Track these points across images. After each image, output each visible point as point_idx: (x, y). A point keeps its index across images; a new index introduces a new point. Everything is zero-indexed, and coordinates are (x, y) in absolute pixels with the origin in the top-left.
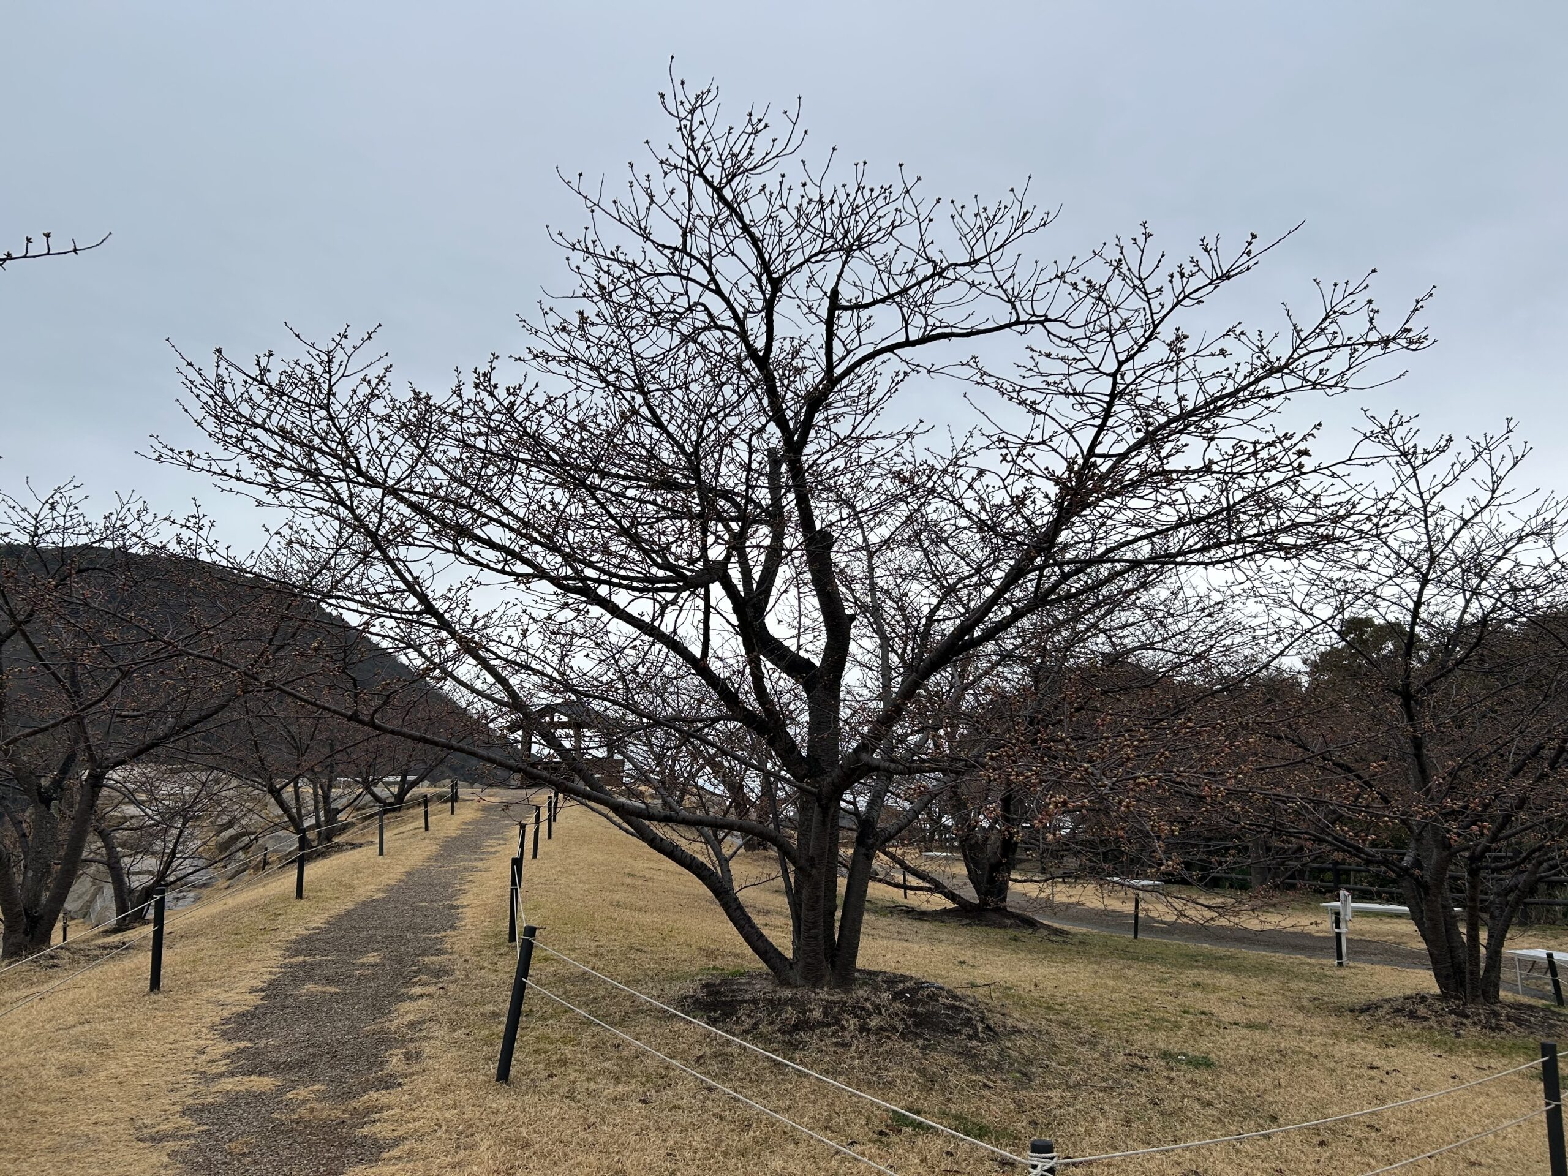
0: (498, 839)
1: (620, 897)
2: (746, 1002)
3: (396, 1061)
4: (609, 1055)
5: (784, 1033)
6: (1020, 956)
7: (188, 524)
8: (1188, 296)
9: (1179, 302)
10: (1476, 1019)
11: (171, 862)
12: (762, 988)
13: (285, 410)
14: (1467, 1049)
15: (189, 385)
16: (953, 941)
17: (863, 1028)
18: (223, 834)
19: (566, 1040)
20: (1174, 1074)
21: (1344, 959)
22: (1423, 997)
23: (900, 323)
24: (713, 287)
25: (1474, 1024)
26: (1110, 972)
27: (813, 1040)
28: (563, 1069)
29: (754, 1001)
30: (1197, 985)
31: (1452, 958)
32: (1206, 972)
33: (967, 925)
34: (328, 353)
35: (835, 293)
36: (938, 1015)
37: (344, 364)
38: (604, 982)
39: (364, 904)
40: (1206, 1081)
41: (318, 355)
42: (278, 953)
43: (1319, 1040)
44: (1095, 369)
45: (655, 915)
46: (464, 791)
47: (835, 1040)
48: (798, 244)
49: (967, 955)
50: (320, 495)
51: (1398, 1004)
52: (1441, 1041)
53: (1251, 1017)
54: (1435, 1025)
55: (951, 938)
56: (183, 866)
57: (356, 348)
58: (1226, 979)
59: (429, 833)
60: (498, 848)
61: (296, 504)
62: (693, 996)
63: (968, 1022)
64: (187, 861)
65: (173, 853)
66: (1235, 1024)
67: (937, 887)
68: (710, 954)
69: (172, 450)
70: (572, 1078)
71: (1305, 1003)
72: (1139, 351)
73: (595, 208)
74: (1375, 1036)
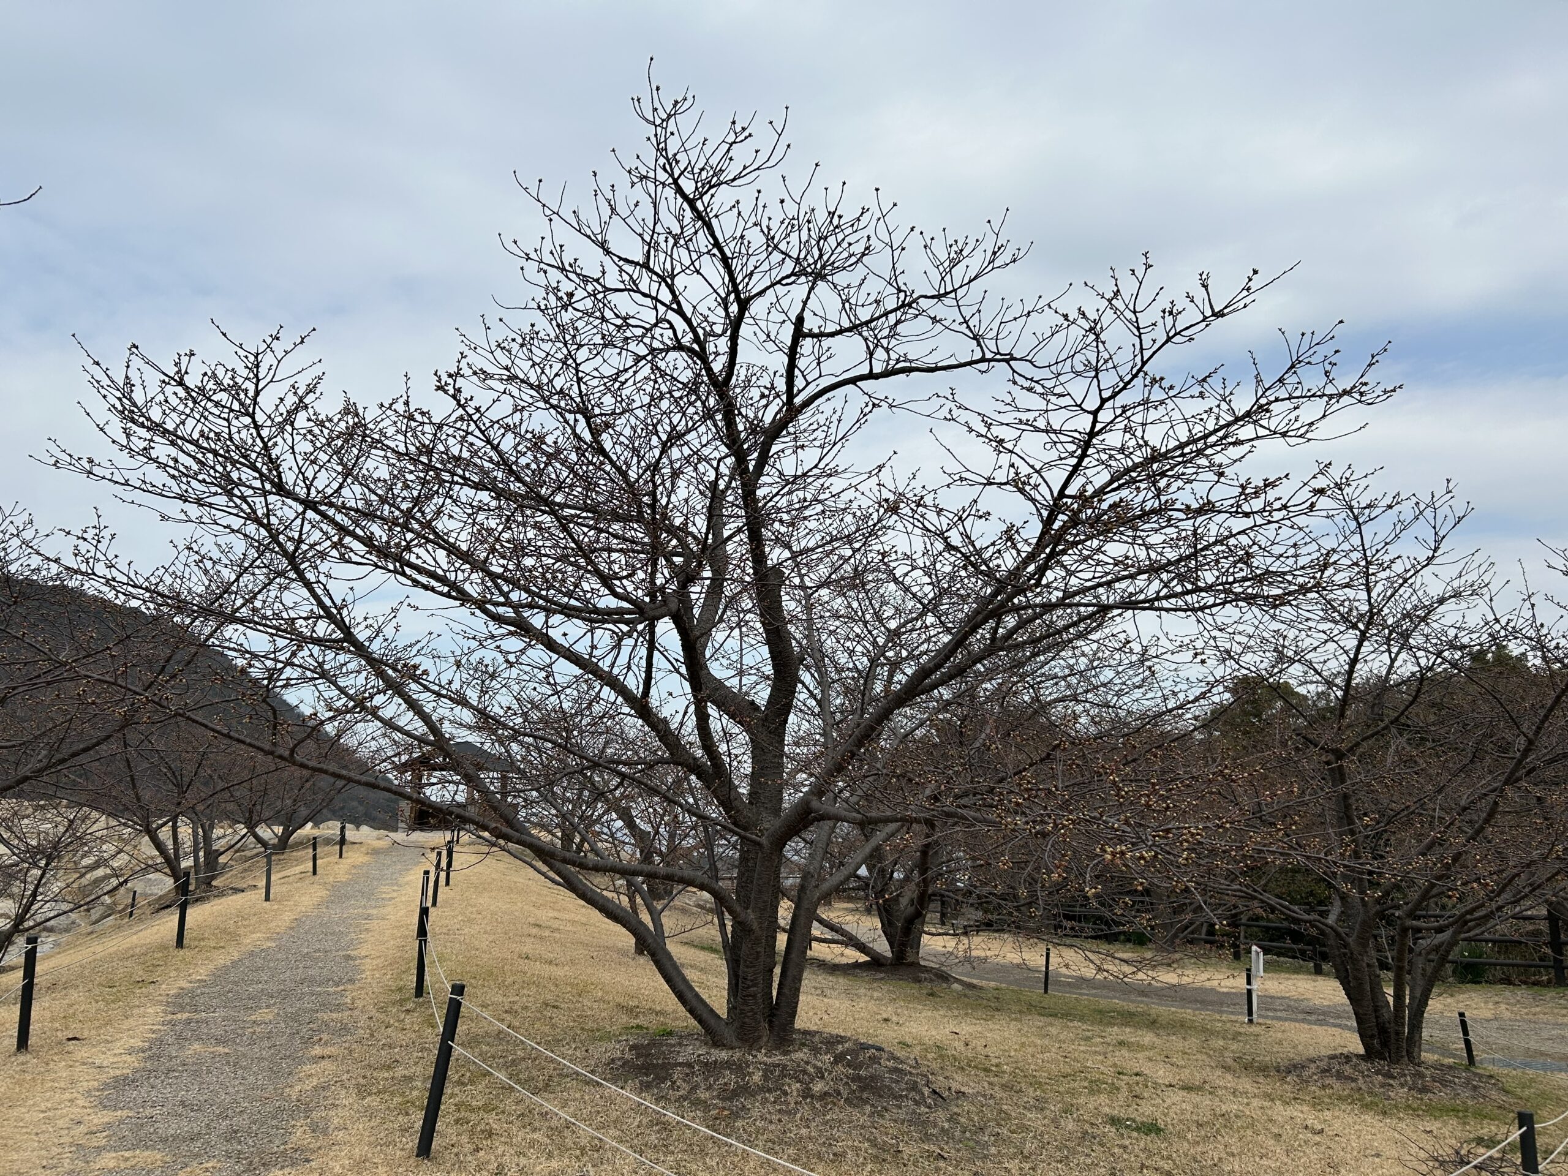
0: (393, 885)
1: (527, 949)
2: (680, 1064)
3: (300, 1135)
4: (536, 1124)
5: (723, 1099)
6: (941, 1013)
7: (85, 535)
8: (1179, 333)
9: (1169, 339)
10: (1402, 1080)
11: (32, 904)
12: (693, 1051)
13: (202, 416)
14: (1399, 1111)
15: (96, 385)
16: (872, 997)
17: (807, 1094)
18: (88, 876)
19: (487, 1108)
20: (1127, 1142)
21: (1255, 1016)
22: (1347, 1057)
23: (864, 355)
24: (675, 306)
25: (1402, 1085)
26: (1034, 1029)
27: (756, 1108)
28: (489, 1142)
29: (689, 1065)
30: (1121, 1043)
31: (1377, 1017)
32: (1128, 1030)
33: (882, 979)
34: (256, 356)
35: (800, 320)
36: (882, 1078)
37: (274, 368)
38: (522, 1042)
39: (252, 954)
40: (1159, 1148)
41: (246, 357)
42: (159, 1009)
43: (1255, 1102)
44: (1077, 405)
45: (566, 968)
46: (351, 833)
47: (778, 1107)
48: (765, 266)
49: (888, 1011)
50: (235, 511)
51: (1323, 1065)
52: (1372, 1102)
53: (1183, 1076)
54: (1363, 1087)
55: (869, 993)
56: (44, 910)
57: (286, 352)
58: (1148, 1038)
59: (317, 877)
60: (395, 894)
61: (205, 520)
62: (620, 1059)
63: (914, 1087)
64: (48, 905)
65: (34, 894)
66: (1171, 1086)
67: (851, 941)
68: (631, 1011)
69: (71, 456)
70: (500, 1151)
71: (1229, 1061)
72: (1124, 388)
73: (554, 217)
74: (1307, 1098)
